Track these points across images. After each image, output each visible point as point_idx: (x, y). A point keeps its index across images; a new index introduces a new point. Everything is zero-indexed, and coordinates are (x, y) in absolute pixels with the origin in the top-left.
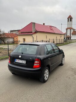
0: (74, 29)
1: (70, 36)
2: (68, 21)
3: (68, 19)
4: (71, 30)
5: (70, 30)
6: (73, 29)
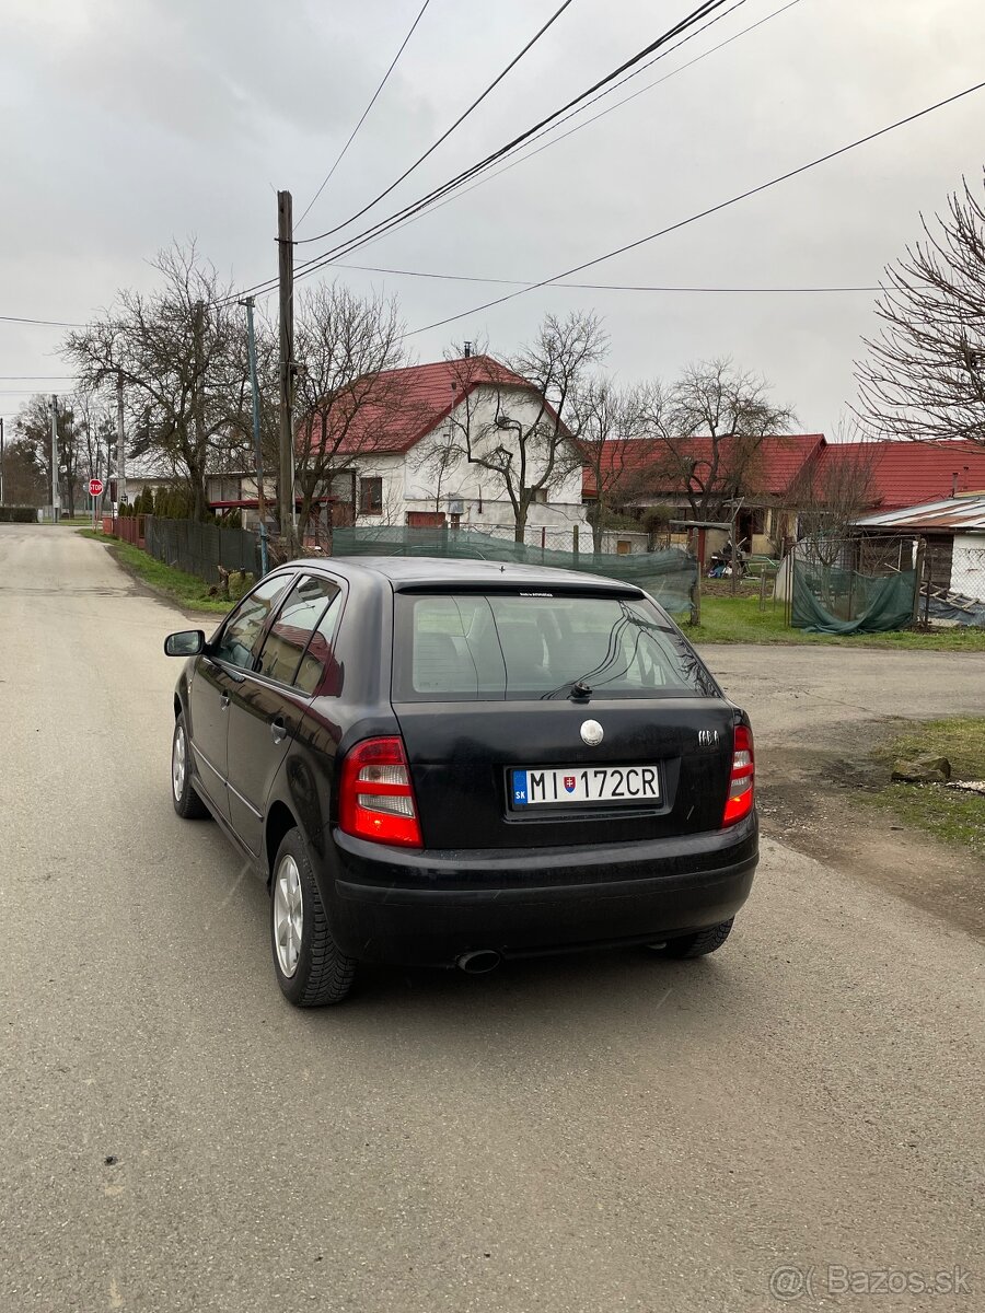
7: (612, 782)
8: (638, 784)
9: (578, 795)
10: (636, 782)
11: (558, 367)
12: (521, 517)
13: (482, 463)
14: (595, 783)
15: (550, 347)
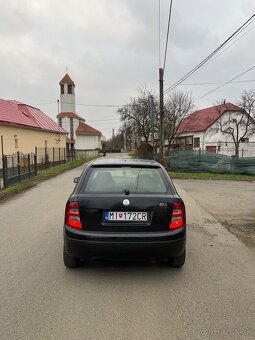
0: (80, 119)
1: (72, 139)
2: (62, 92)
3: (62, 86)
4: (74, 120)
5: (71, 119)
6: (77, 117)
7: (133, 216)
8: (142, 217)
9: (123, 219)
10: (140, 216)
11: (247, 104)
12: (237, 146)
13: (225, 132)
14: (128, 216)
15: (244, 99)
